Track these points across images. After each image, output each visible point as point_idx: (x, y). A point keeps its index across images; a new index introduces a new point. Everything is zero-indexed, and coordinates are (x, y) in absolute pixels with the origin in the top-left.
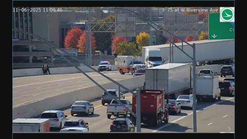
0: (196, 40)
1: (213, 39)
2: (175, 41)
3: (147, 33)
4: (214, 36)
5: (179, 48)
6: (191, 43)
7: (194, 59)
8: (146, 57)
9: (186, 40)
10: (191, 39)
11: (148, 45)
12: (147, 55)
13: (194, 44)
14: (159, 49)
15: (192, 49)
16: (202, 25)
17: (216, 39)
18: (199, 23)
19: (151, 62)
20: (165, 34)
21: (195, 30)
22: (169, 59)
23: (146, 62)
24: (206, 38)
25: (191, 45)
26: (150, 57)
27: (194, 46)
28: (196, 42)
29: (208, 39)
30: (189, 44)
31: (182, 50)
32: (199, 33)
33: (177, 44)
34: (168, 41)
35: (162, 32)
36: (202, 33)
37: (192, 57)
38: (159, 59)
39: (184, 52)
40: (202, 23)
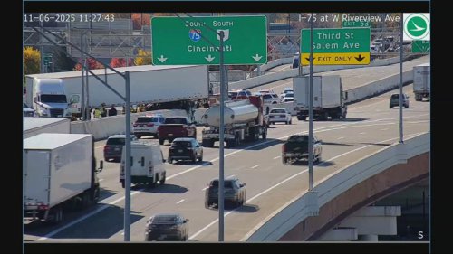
0: (130, 65)
1: (160, 63)
2: (91, 66)
3: (35, 48)
4: (162, 59)
5: (101, 81)
6: (122, 70)
7: (127, 99)
8: (35, 96)
9: (112, 64)
10: (121, 63)
11: (37, 72)
12: (36, 91)
13: (127, 72)
14: (60, 81)
15: (124, 80)
16: (139, 38)
17: (165, 63)
18: (135, 34)
19: (45, 105)
20: (72, 53)
21: (127, 46)
22: (80, 96)
23: (34, 104)
24: (147, 62)
25: (120, 74)
26: (42, 96)
27: (126, 75)
28: (131, 69)
29: (151, 64)
31: (105, 83)
32: (136, 52)
33: (96, 72)
34: (78, 66)
35: (65, 48)
36: (141, 52)
37: (124, 96)
38: (62, 99)
39: (109, 87)
40: (139, 34)
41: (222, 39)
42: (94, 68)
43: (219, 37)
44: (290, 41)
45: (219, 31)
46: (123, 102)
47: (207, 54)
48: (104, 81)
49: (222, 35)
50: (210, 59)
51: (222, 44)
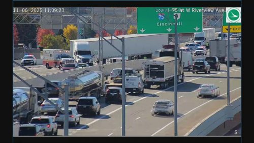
0: (125, 34)
1: (141, 33)
2: (104, 35)
3: (75, 25)
4: (142, 31)
5: (109, 43)
6: (120, 37)
7: (123, 53)
8: (74, 51)
9: (115, 33)
10: (120, 33)
11: (76, 38)
12: (75, 49)
13: (123, 38)
14: (88, 43)
15: (122, 43)
16: (130, 19)
17: (144, 33)
18: (128, 16)
19: (80, 56)
20: (94, 28)
21: (123, 23)
22: (98, 53)
23: (74, 56)
24: (134, 32)
25: (120, 39)
26: (78, 51)
27: (123, 40)
28: (125, 36)
29: (136, 33)
30: (118, 38)
31: (112, 44)
32: (128, 27)
33: (106, 38)
34: (97, 35)
35: (90, 25)
36: (131, 27)
37: (122, 51)
38: (88, 53)
39: (113, 46)
40: (130, 16)
41: (176, 19)
42: (106, 36)
43: (175, 18)
44: (216, 19)
45: (175, 14)
46: (121, 54)
47: (168, 27)
48: (111, 43)
49: (176, 16)
50: (169, 30)
51: (176, 21)
